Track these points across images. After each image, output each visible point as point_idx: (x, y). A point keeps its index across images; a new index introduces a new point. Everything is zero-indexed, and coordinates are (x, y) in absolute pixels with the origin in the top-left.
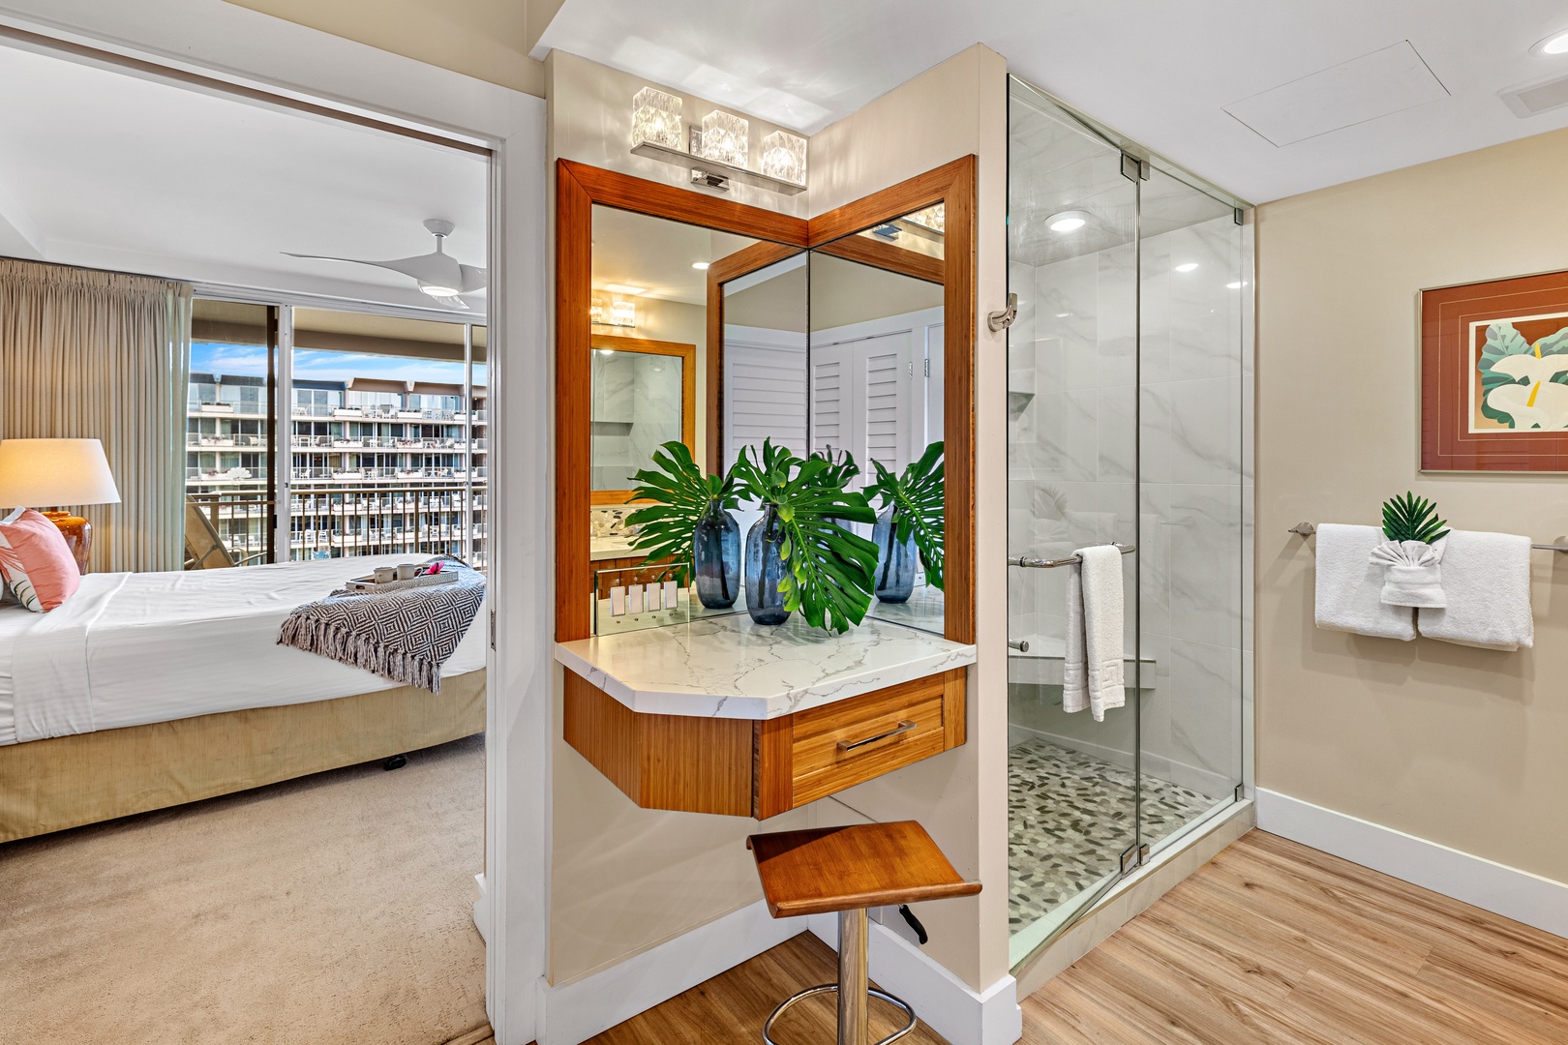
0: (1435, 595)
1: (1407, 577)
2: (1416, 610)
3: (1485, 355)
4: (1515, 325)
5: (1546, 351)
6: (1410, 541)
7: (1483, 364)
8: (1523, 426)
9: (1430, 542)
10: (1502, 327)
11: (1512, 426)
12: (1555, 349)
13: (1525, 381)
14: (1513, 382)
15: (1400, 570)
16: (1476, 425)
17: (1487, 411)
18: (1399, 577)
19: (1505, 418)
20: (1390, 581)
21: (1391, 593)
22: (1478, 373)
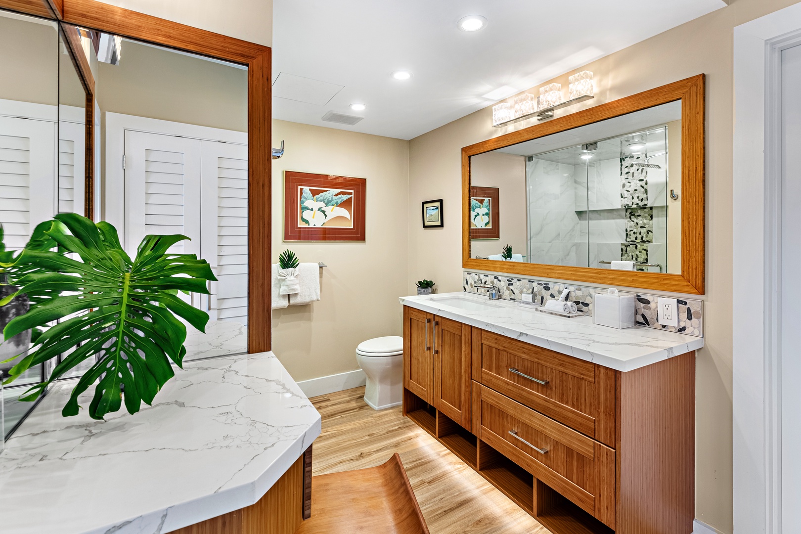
0: (298, 288)
1: (291, 283)
2: (289, 295)
3: (302, 199)
4: (310, 190)
5: (317, 200)
6: (290, 268)
7: (302, 202)
8: (311, 226)
9: (295, 267)
10: (306, 189)
11: (309, 225)
12: (319, 199)
13: (312, 210)
14: (309, 209)
15: (289, 280)
16: (301, 224)
17: (303, 220)
18: (288, 283)
19: (307, 222)
20: (284, 285)
21: (285, 290)
22: (300, 205)
